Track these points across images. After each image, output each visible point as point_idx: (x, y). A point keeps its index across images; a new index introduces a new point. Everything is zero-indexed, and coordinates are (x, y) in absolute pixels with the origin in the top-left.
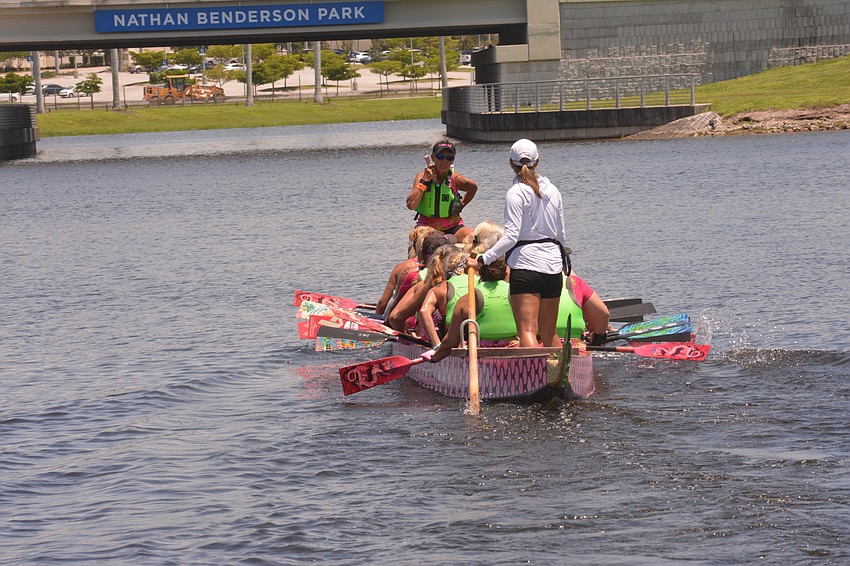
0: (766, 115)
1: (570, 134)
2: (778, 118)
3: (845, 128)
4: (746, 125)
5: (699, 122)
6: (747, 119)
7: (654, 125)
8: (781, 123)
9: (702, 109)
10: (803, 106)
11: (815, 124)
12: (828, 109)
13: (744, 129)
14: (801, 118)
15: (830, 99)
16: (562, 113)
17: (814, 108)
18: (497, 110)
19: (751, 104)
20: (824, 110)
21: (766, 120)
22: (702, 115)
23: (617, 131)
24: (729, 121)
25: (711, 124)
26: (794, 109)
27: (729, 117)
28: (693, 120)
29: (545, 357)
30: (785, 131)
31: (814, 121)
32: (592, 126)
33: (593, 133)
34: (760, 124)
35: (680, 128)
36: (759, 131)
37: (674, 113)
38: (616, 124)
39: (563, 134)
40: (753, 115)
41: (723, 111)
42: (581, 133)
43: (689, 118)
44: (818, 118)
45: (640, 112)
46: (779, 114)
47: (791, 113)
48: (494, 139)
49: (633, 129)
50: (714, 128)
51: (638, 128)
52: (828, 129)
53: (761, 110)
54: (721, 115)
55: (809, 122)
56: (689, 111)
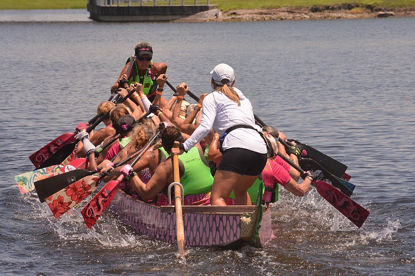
0: (244, 11)
1: (146, 18)
2: (250, 14)
3: (282, 19)
4: (233, 16)
5: (210, 14)
6: (235, 14)
7: (188, 15)
8: (251, 16)
9: (213, 8)
10: (263, 8)
11: (267, 17)
12: (275, 10)
13: (232, 18)
14: (261, 14)
15: (276, 4)
16: (141, 7)
17: (268, 9)
18: (108, 4)
19: (237, 6)
20: (273, 10)
21: (244, 14)
22: (212, 10)
23: (170, 18)
24: (226, 14)
25: (216, 15)
26: (258, 9)
27: (226, 12)
28: (207, 13)
29: (239, 215)
30: (253, 20)
31: (268, 16)
32: (157, 15)
33: (158, 18)
34: (240, 16)
35: (200, 17)
36: (240, 20)
37: (199, 9)
38: (169, 13)
39: (142, 18)
40: (237, 11)
41: (223, 9)
42: (151, 18)
43: (206, 12)
44: (270, 14)
45: (181, 8)
46: (251, 11)
47: (256, 11)
48: (106, 20)
49: (178, 17)
50: (217, 17)
51: (180, 16)
52: (274, 19)
53: (242, 9)
54: (222, 11)
55: (265, 16)
56: (206, 8)
